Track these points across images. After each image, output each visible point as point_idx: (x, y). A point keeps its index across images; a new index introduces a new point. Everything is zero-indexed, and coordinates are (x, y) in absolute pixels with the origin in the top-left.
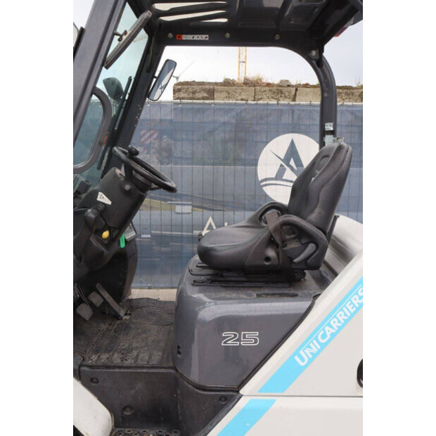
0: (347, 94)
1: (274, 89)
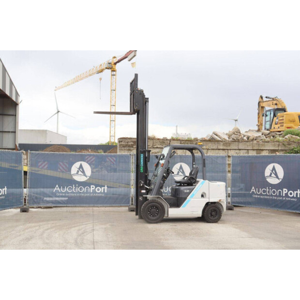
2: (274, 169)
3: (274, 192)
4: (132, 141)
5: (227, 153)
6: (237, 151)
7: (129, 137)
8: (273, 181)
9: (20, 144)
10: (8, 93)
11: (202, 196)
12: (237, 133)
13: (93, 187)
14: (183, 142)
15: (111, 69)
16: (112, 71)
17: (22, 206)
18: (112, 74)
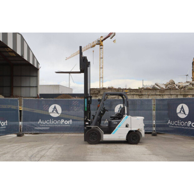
0: (137, 91)
1: (117, 90)
2: (182, 107)
3: (182, 124)
4: (98, 91)
5: (162, 97)
6: (169, 96)
7: (95, 88)
8: (182, 116)
9: (40, 94)
10: (31, 62)
11: (127, 126)
12: (172, 84)
13: (63, 121)
14: (131, 90)
15: (99, 44)
16: (100, 46)
17: (18, 132)
18: (101, 47)
